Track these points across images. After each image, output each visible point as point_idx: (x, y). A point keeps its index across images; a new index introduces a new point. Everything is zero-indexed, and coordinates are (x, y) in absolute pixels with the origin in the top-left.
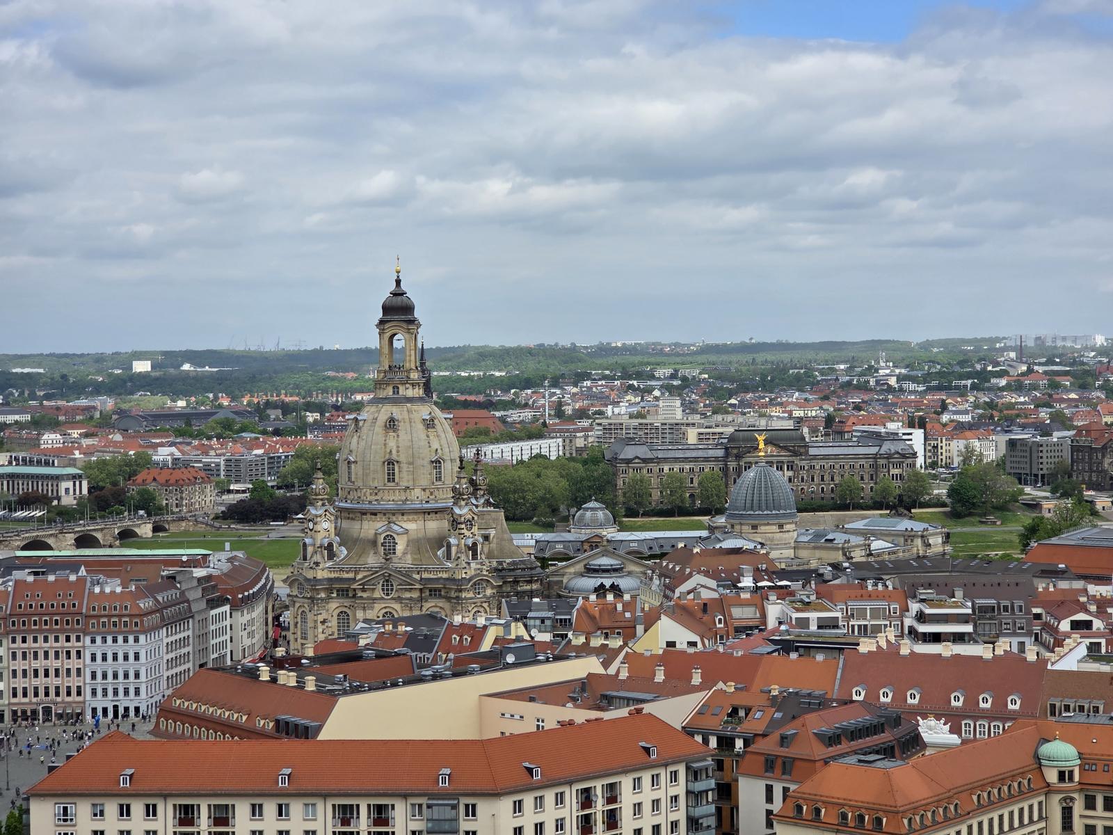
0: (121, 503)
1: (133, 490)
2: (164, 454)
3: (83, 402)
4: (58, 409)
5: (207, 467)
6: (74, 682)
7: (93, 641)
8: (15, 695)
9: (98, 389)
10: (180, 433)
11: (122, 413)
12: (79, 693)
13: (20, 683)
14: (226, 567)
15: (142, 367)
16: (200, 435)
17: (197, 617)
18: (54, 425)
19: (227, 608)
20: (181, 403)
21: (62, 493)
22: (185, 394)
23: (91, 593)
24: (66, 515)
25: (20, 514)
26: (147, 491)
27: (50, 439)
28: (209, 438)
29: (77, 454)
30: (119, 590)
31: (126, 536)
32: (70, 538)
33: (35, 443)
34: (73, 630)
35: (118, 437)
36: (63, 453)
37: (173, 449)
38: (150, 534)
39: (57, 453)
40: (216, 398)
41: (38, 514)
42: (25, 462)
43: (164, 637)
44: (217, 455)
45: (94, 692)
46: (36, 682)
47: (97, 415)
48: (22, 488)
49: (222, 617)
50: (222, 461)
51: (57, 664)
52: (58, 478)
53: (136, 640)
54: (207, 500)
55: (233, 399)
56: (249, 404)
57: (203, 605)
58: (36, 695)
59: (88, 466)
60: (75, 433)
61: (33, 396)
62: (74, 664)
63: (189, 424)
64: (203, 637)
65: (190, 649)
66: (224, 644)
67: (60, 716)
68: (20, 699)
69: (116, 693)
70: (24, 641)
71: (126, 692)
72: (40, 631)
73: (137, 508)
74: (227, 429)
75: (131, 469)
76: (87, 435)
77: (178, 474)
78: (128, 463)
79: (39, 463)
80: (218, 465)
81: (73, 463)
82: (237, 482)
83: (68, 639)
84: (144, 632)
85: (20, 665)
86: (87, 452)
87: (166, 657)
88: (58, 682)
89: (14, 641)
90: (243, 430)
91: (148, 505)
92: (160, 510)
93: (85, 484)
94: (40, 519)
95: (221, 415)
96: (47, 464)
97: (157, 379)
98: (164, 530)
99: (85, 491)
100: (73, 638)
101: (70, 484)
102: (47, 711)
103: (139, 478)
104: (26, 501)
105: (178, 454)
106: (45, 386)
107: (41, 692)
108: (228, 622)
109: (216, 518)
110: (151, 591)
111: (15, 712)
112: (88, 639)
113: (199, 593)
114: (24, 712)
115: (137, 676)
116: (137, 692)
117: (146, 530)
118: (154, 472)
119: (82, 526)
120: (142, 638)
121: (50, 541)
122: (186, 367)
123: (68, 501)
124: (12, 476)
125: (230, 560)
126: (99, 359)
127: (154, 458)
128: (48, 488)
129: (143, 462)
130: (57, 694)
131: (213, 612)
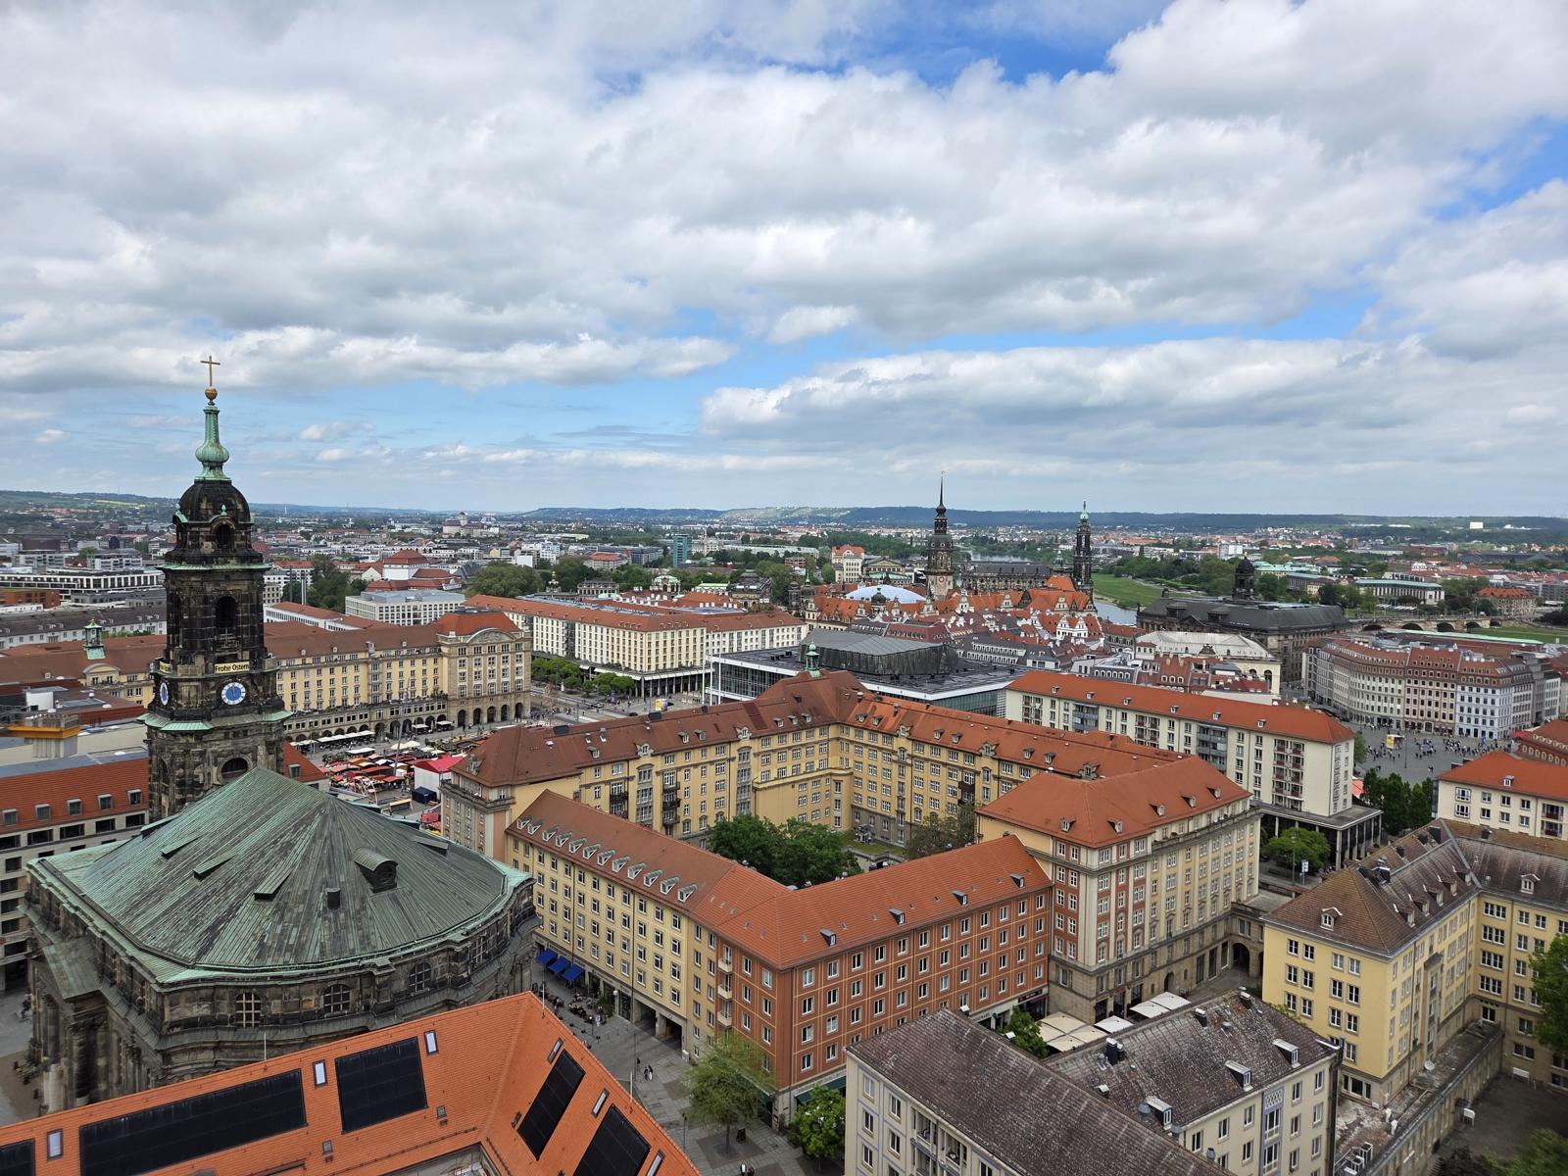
0: (1467, 606)
1: (1476, 599)
2: (1498, 579)
3: (1437, 545)
4: (1421, 548)
5: (1529, 589)
6: (1448, 711)
7: (1463, 689)
8: (1408, 713)
9: (1446, 538)
10: (1506, 567)
11: (1465, 553)
12: (1451, 718)
13: (1411, 707)
14: (1558, 654)
15: (1476, 526)
16: (1520, 569)
17: (1537, 683)
18: (1420, 558)
19: (1559, 680)
20: (1504, 549)
21: (1427, 597)
22: (1508, 543)
23: (1463, 660)
24: (1430, 611)
25: (1399, 607)
26: (1488, 602)
27: (1418, 566)
28: (1529, 571)
29: (1437, 576)
30: (1483, 660)
31: (1472, 627)
32: (1434, 624)
33: (1409, 568)
34: (1449, 681)
35: (1464, 567)
36: (1428, 575)
37: (1504, 577)
38: (1488, 627)
39: (1423, 574)
40: (1530, 547)
41: (1411, 608)
42: (1402, 578)
43: (1513, 693)
44: (1536, 581)
45: (1461, 719)
46: (1421, 707)
47: (1447, 553)
48: (1401, 593)
49: (1556, 684)
50: (1540, 585)
51: (1438, 699)
52: (1426, 589)
53: (1494, 692)
54: (1529, 609)
55: (1543, 548)
56: (1555, 551)
57: (1542, 676)
58: (1422, 715)
59: (1445, 583)
60: (1434, 563)
61: (1403, 541)
62: (1449, 700)
63: (1513, 561)
64: (1541, 696)
65: (1530, 702)
66: (1554, 702)
67: (1437, 730)
68: (1411, 716)
69: (1476, 721)
70: (1416, 683)
71: (1484, 722)
72: (1427, 679)
73: (1479, 610)
74: (1541, 566)
75: (1475, 587)
76: (1442, 565)
77: (1509, 592)
78: (1472, 583)
79: (1412, 579)
80: (1537, 588)
81: (1435, 580)
82: (1551, 599)
83: (1446, 686)
84: (1500, 688)
85: (1412, 696)
86: (1443, 575)
87: (1513, 705)
88: (1437, 709)
89: (1409, 682)
90: (1554, 567)
91: (1487, 608)
92: (1495, 613)
93: (1443, 593)
94: (1415, 612)
95: (1536, 557)
96: (1417, 580)
97: (1487, 534)
98: (1498, 625)
99: (1443, 597)
100: (1449, 685)
101: (1433, 593)
102: (1428, 726)
103: (1481, 592)
104: (1403, 601)
105: (1507, 579)
106: (1410, 535)
107: (1426, 714)
108: (1558, 689)
109: (1536, 620)
110: (1505, 663)
111: (1407, 723)
112: (1459, 688)
113: (1539, 668)
114: (1413, 724)
115: (1492, 713)
116: (1492, 723)
117: (1485, 624)
118: (1492, 590)
119: (1442, 618)
120: (1498, 691)
121: (1421, 625)
122: (1508, 527)
123: (1430, 602)
124: (1395, 585)
125: (1559, 649)
126: (1447, 520)
127: (1491, 581)
128: (1418, 594)
129: (1485, 584)
130: (1436, 716)
131: (1549, 681)
